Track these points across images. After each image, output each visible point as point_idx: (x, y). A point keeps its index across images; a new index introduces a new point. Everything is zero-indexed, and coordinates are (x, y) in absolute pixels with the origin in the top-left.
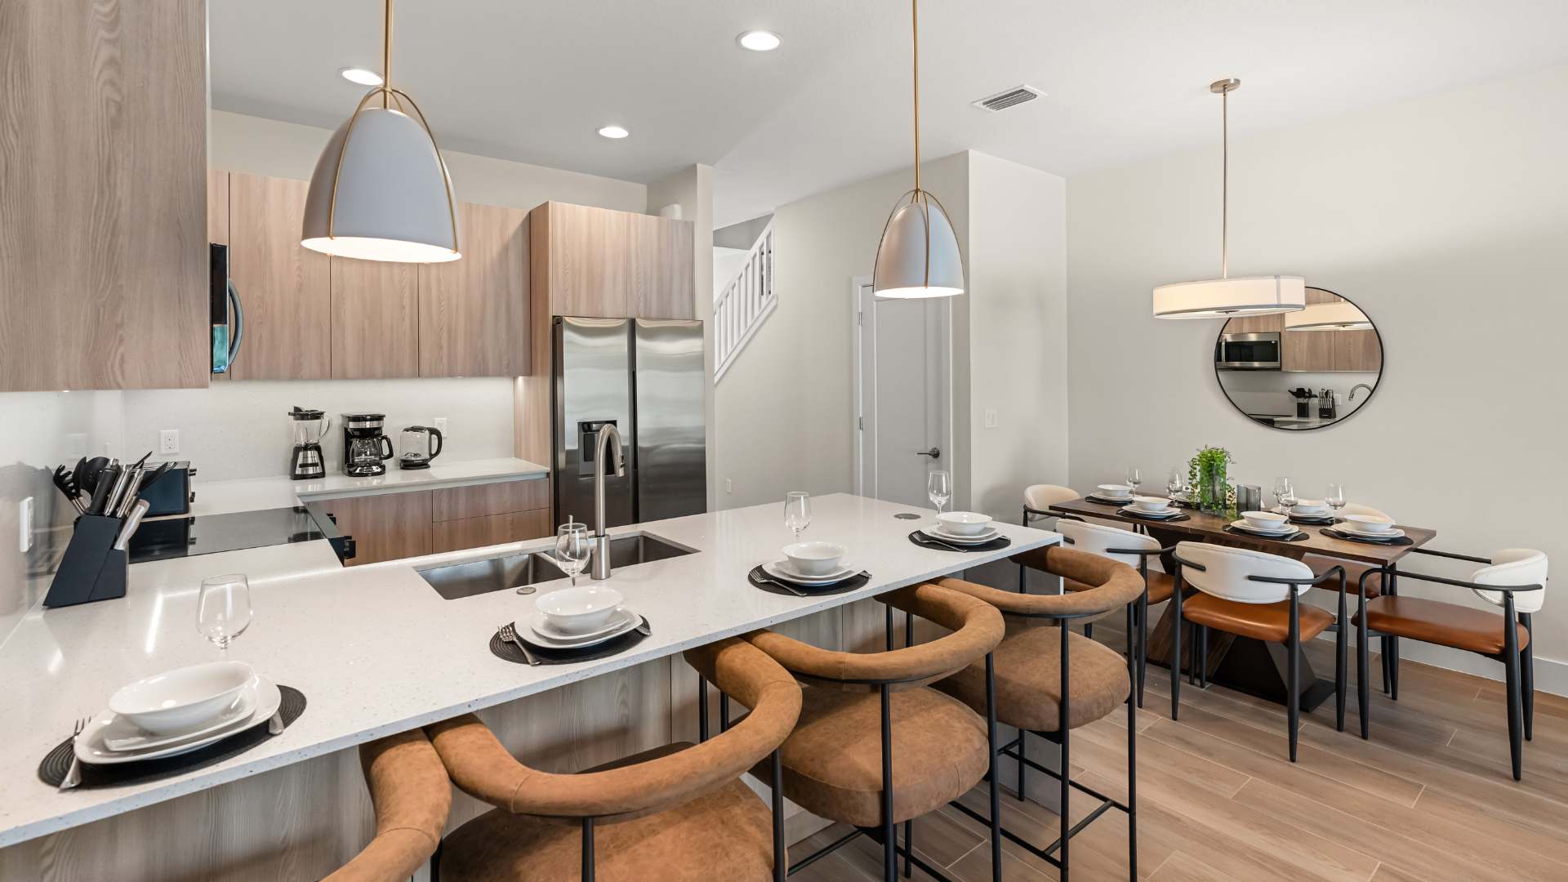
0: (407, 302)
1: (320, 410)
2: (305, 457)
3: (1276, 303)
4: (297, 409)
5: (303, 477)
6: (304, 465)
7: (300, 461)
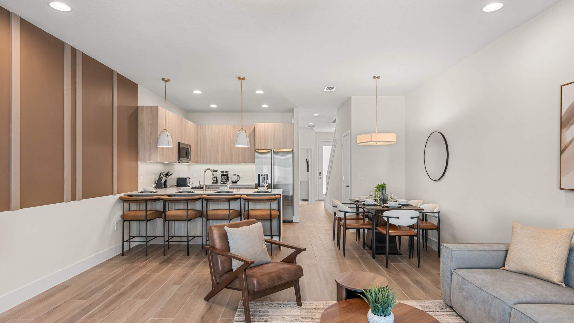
0: (230, 148)
1: (217, 170)
2: (214, 179)
3: (370, 141)
4: (213, 170)
5: (214, 183)
6: (214, 181)
7: (213, 180)
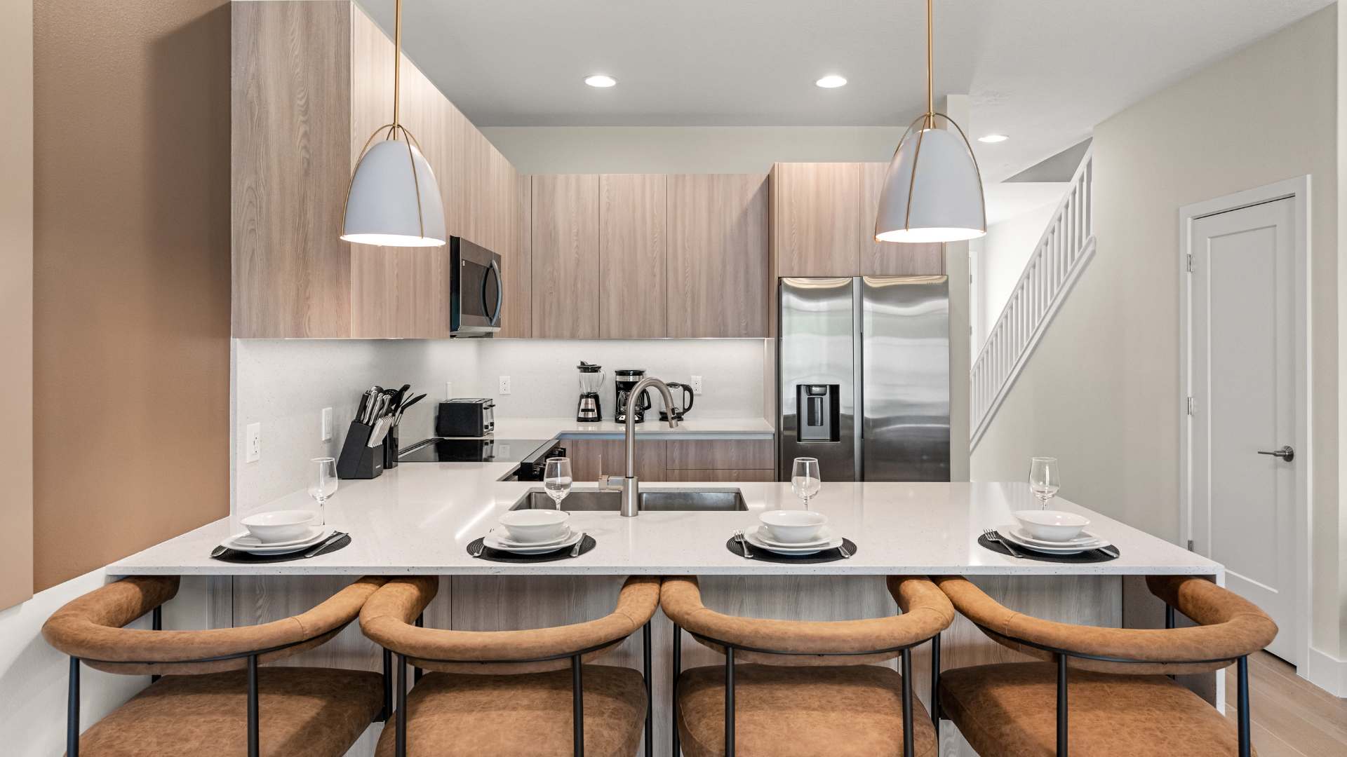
0: (657, 270)
1: (598, 365)
2: (587, 403)
4: (582, 363)
5: (585, 420)
6: (586, 410)
7: (583, 407)
